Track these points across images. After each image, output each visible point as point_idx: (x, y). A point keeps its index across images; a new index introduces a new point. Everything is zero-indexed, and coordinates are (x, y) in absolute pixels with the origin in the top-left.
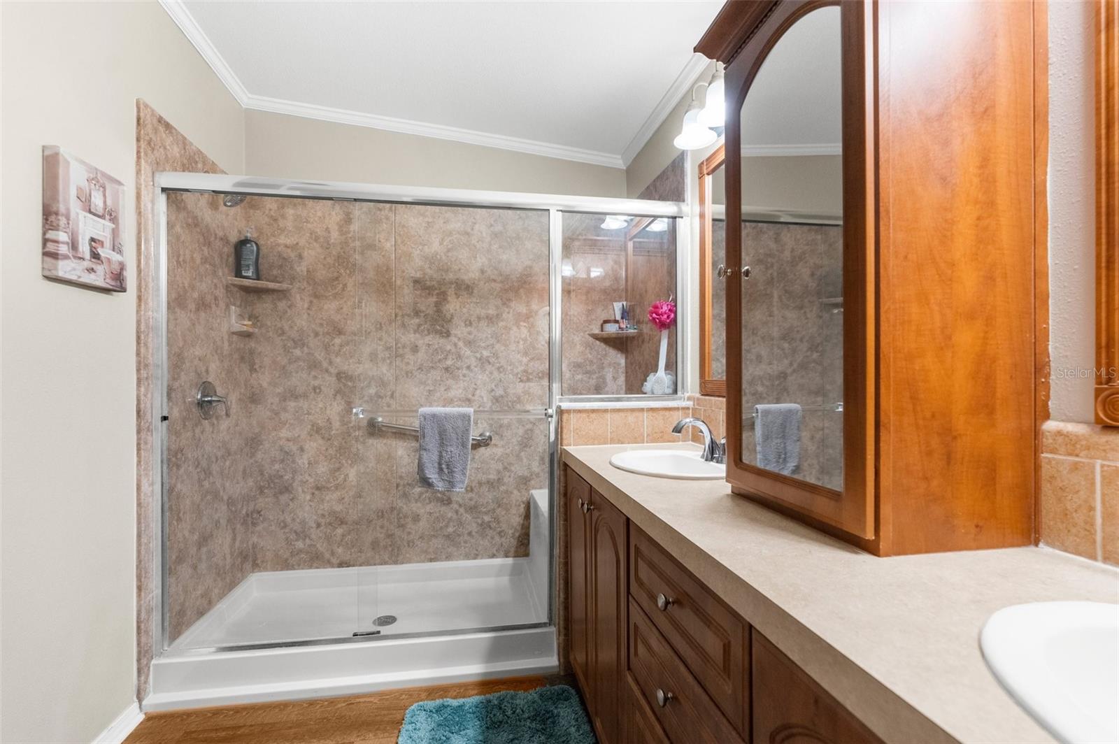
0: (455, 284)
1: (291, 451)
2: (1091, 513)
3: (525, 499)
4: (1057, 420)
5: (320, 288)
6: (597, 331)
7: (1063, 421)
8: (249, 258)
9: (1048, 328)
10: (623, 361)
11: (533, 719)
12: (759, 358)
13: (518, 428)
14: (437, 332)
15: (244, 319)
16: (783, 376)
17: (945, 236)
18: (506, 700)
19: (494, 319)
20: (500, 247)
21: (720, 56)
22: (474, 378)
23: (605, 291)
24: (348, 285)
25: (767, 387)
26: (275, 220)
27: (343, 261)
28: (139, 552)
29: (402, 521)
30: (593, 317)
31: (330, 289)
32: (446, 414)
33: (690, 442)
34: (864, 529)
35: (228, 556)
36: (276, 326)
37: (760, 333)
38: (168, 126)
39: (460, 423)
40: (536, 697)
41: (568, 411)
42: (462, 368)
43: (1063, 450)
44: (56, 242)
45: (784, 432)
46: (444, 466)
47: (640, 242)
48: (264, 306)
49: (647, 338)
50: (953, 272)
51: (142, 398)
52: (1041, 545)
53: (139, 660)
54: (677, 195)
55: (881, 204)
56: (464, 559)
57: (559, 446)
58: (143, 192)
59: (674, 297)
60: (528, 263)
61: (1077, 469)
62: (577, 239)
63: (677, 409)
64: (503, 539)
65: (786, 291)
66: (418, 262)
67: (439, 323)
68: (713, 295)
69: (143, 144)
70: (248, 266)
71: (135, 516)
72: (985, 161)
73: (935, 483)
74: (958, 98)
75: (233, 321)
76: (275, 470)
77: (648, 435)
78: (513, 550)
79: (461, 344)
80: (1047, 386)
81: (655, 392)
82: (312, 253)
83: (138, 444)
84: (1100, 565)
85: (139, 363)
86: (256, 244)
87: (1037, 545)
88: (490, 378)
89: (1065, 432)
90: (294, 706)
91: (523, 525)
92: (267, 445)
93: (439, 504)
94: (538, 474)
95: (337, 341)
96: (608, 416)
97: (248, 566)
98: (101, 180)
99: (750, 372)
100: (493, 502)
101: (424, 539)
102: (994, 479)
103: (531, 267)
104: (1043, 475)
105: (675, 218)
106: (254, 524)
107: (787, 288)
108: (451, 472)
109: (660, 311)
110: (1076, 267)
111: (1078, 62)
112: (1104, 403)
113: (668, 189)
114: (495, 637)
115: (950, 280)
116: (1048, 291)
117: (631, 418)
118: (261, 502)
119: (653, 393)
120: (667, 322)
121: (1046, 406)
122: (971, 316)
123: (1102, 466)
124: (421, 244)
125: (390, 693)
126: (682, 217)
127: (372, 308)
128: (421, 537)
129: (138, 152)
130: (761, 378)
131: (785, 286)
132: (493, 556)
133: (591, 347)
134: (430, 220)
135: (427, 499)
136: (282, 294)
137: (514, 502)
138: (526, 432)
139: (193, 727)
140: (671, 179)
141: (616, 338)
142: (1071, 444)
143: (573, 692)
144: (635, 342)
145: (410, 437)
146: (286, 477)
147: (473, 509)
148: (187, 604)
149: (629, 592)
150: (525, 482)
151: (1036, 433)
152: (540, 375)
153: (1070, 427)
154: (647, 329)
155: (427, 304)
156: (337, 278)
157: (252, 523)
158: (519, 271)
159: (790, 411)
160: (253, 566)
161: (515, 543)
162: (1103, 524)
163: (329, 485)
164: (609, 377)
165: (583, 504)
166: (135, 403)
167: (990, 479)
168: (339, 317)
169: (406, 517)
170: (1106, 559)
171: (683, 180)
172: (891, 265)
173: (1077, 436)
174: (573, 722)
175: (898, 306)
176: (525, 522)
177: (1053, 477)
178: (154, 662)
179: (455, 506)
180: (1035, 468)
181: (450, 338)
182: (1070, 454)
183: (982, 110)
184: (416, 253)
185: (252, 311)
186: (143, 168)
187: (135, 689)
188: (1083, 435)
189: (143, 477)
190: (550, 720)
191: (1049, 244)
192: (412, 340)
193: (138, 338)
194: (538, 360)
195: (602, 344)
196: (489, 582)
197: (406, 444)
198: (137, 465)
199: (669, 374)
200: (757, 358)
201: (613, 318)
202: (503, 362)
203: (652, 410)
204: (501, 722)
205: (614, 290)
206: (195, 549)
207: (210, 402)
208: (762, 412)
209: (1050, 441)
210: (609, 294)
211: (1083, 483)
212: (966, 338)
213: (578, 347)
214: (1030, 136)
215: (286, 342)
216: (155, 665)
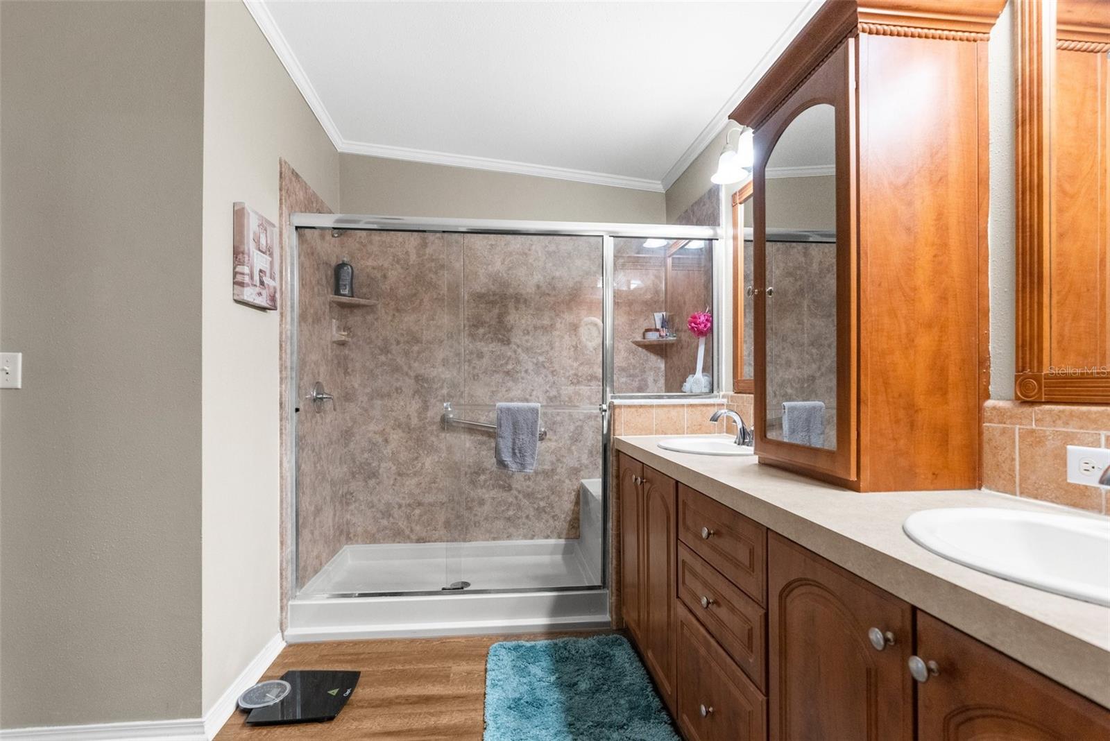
0: (515, 299)
1: (378, 442)
2: (1013, 463)
3: (575, 487)
4: (995, 399)
5: (401, 303)
6: (639, 339)
7: (998, 399)
8: (346, 278)
9: (989, 334)
10: (663, 366)
11: (594, 657)
12: (789, 364)
13: (570, 425)
14: (499, 340)
15: (340, 330)
16: (812, 379)
17: (910, 270)
18: (569, 644)
19: (548, 329)
20: (554, 265)
21: (750, 122)
22: (531, 381)
23: (646, 303)
24: (424, 300)
25: (797, 389)
26: (365, 246)
27: (419, 279)
28: (281, 514)
29: (470, 505)
30: (636, 326)
31: (409, 304)
32: (518, 408)
33: (725, 434)
34: (849, 474)
35: (331, 529)
36: (365, 335)
37: (789, 340)
38: (297, 176)
39: (530, 415)
40: (594, 642)
41: (620, 407)
42: (521, 372)
43: (996, 420)
44: (243, 274)
45: (808, 426)
46: (517, 451)
47: (679, 258)
48: (355, 319)
49: (685, 344)
50: (915, 294)
51: (284, 393)
52: (983, 489)
53: (281, 600)
54: (713, 220)
55: (861, 248)
56: (522, 539)
57: (612, 436)
58: (284, 231)
59: (710, 308)
60: (578, 279)
61: (1004, 432)
62: (621, 257)
63: (714, 405)
64: (557, 523)
65: (814, 301)
66: (483, 279)
67: (501, 332)
68: (745, 306)
69: (284, 193)
70: (345, 285)
71: (279, 485)
72: (940, 216)
73: (902, 442)
74: (919, 172)
75: (334, 333)
76: (364, 458)
77: (688, 427)
78: (565, 532)
79: (519, 350)
80: (988, 375)
81: (694, 392)
82: (395, 273)
83: (281, 429)
84: (1018, 498)
85: (281, 365)
86: (351, 266)
87: (980, 489)
88: (545, 380)
89: (997, 407)
90: (399, 642)
91: (574, 510)
92: (358, 437)
93: (501, 490)
94: (587, 465)
95: (416, 348)
96: (654, 411)
97: (343, 538)
98: (265, 225)
99: (780, 375)
100: (548, 489)
101: (488, 520)
102: (947, 441)
103: (580, 283)
104: (984, 438)
105: (712, 240)
106: (348, 504)
107: (815, 298)
108: (523, 456)
109: (698, 321)
110: (1006, 290)
111: (1007, 144)
112: (1020, 385)
113: (705, 213)
114: (558, 596)
115: (913, 300)
116: (989, 307)
117: (674, 413)
118: (353, 486)
119: (692, 392)
120: (705, 330)
121: (987, 390)
122: (929, 326)
123: (1019, 429)
124: (485, 264)
125: (473, 637)
126: (717, 239)
127: (445, 319)
128: (486, 519)
129: (281, 200)
130: (789, 381)
131: (814, 296)
132: (548, 537)
133: (633, 353)
134: (493, 243)
135: (491, 485)
136: (370, 309)
137: (566, 490)
138: (577, 428)
139: (325, 652)
140: (707, 206)
141: (657, 345)
142: (1001, 414)
143: (625, 640)
144: (675, 349)
145: (477, 432)
146: (374, 465)
147: (529, 496)
148: (308, 562)
149: (677, 539)
150: (575, 472)
151: (980, 409)
152: (589, 378)
153: (1001, 404)
154: (686, 336)
155: (490, 316)
156: (415, 295)
157: (346, 502)
158: (571, 286)
159: (814, 408)
160: (346, 539)
161: (567, 527)
162: (1020, 470)
163: (409, 472)
164: (650, 380)
165: (636, 479)
166: (279, 397)
167: (944, 441)
168: (417, 328)
169: (473, 500)
170: (1022, 494)
171: (719, 207)
172: (869, 290)
173: (1004, 409)
174: (627, 660)
175: (874, 318)
176: (576, 508)
177: (990, 440)
178: (290, 603)
179: (514, 492)
180: (979, 433)
181: (511, 346)
182: (1000, 423)
183: (938, 179)
184: (481, 272)
185: (346, 323)
186: (284, 212)
187: (278, 622)
188: (1008, 409)
189: (284, 455)
190: (608, 658)
191: (990, 273)
192: (479, 347)
193: (281, 345)
194: (587, 364)
195: (644, 350)
196: (546, 559)
197: (472, 437)
198: (280, 446)
199: (706, 376)
200: (786, 364)
201: (653, 327)
202: (556, 366)
203: (691, 406)
204: (567, 658)
205: (655, 302)
206: (312, 518)
207: (321, 399)
208: (789, 409)
209: (989, 414)
210: (651, 306)
211: (1008, 442)
212: (925, 341)
213: (623, 352)
214: (975, 196)
215: (373, 350)
216: (291, 605)
